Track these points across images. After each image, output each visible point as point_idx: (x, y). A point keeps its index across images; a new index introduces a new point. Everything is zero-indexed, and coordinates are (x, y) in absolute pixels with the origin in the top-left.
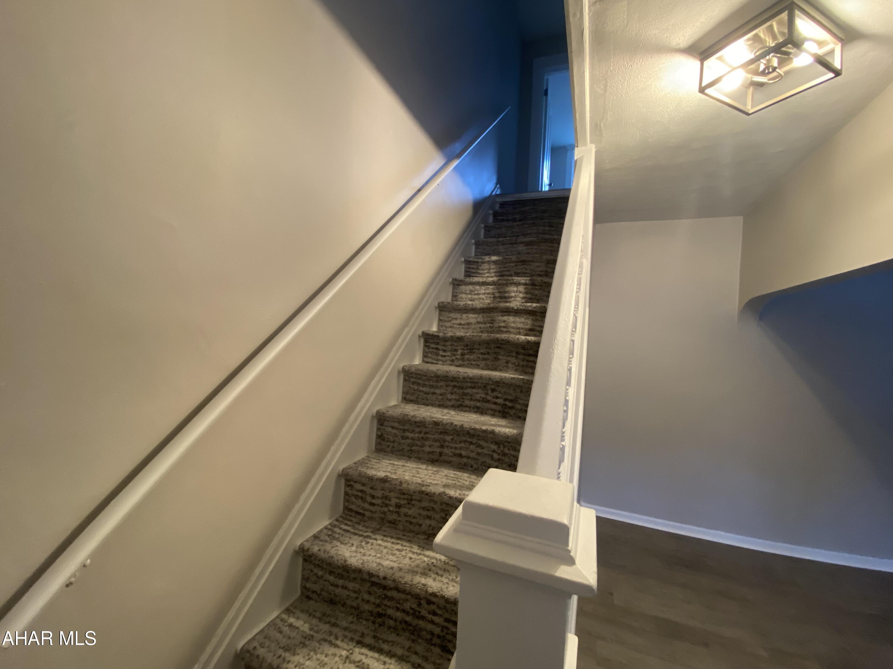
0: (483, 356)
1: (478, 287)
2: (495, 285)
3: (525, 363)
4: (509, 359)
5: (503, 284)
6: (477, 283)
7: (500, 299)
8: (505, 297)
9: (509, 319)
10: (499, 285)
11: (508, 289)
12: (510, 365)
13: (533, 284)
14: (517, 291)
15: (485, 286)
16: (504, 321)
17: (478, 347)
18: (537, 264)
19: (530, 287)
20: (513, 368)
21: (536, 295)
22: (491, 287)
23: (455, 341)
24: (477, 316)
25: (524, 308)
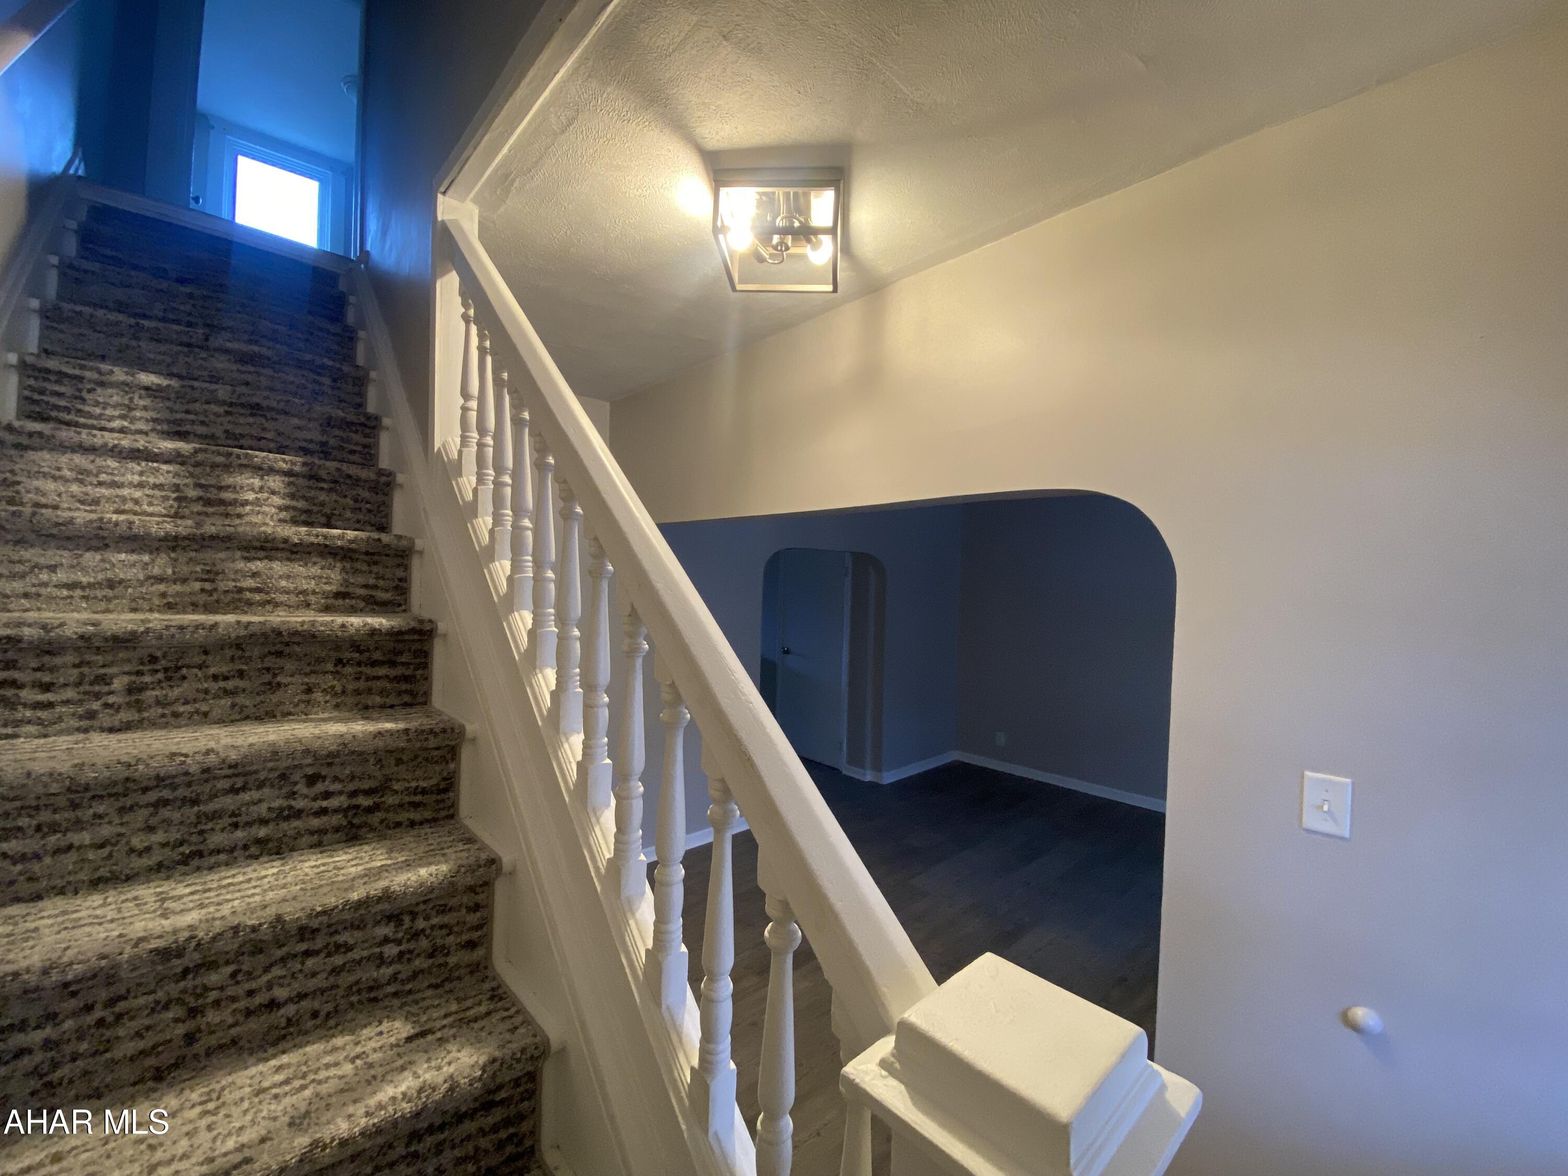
0: (222, 684)
1: (112, 463)
2: (182, 464)
3: (362, 684)
4: (313, 681)
5: (214, 466)
6: (112, 450)
7: (204, 506)
8: (222, 502)
9: (271, 568)
10: (197, 465)
11: (229, 480)
12: (318, 696)
13: (313, 477)
14: (261, 488)
15: (143, 464)
16: (255, 575)
17: (198, 660)
18: (295, 421)
19: (301, 481)
20: (326, 702)
21: (322, 504)
22: (165, 467)
23: (98, 648)
24: (146, 558)
25: (320, 540)
